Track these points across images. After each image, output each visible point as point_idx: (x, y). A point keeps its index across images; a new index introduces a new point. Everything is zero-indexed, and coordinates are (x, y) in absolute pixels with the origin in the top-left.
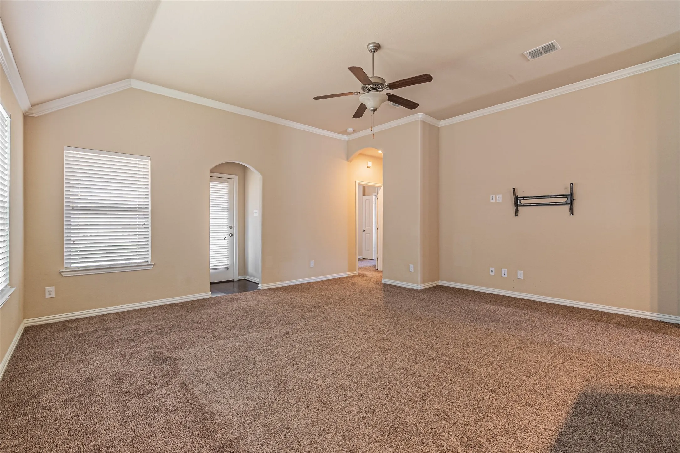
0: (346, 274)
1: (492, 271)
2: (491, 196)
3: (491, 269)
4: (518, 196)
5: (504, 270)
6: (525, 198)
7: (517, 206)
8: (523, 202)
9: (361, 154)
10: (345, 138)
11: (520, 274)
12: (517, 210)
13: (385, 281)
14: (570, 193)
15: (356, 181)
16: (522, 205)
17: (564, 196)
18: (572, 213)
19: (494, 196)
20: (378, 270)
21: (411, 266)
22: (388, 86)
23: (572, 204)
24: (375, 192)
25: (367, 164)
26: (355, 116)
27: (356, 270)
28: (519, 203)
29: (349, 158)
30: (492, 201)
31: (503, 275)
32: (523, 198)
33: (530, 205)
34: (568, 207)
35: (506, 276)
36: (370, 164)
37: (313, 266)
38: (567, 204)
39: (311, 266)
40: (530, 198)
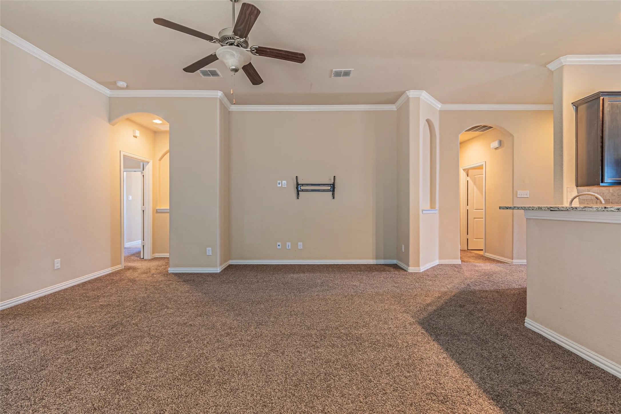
0: (109, 270)
1: (279, 245)
2: (278, 182)
3: (278, 244)
4: (299, 183)
5: (288, 244)
6: (304, 185)
7: (298, 191)
8: (302, 188)
9: (128, 119)
10: (107, 92)
11: (300, 245)
12: (298, 194)
13: (171, 270)
14: (332, 183)
15: (120, 151)
16: (302, 190)
17: (329, 185)
18: (334, 198)
19: (280, 182)
20: (145, 258)
21: (209, 249)
22: (256, 49)
23: (333, 191)
24: (140, 168)
25: (134, 132)
26: (186, 70)
27: (120, 263)
28: (299, 189)
29: (111, 118)
30: (278, 185)
31: (287, 248)
32: (303, 185)
33: (307, 191)
34: (331, 193)
35: (290, 248)
36: (138, 133)
37: (59, 267)
38: (330, 191)
39: (56, 268)
40: (307, 185)
